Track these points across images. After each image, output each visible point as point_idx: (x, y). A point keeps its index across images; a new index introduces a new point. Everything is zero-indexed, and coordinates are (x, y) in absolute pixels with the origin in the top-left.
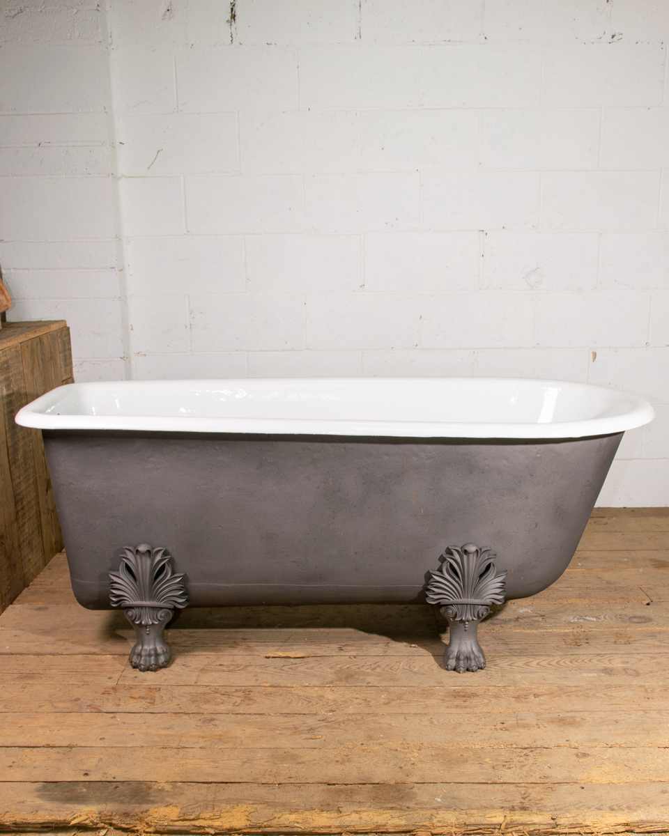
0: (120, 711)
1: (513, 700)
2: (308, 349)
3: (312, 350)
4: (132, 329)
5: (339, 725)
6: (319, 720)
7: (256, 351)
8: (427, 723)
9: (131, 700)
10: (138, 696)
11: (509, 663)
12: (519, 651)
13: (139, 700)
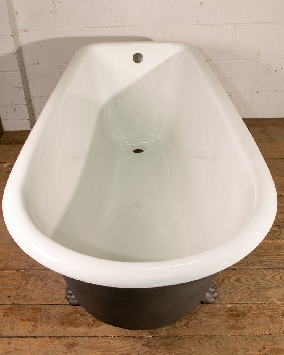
0: (14, 335)
1: (268, 319)
2: (130, 26)
3: (132, 26)
4: (17, 14)
5: (157, 350)
6: (144, 345)
7: (97, 27)
8: (214, 347)
9: (22, 322)
10: (27, 317)
11: (262, 277)
12: (267, 264)
13: (27, 322)
